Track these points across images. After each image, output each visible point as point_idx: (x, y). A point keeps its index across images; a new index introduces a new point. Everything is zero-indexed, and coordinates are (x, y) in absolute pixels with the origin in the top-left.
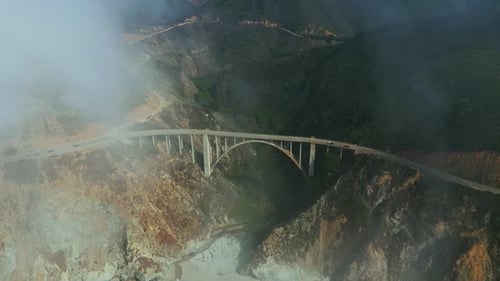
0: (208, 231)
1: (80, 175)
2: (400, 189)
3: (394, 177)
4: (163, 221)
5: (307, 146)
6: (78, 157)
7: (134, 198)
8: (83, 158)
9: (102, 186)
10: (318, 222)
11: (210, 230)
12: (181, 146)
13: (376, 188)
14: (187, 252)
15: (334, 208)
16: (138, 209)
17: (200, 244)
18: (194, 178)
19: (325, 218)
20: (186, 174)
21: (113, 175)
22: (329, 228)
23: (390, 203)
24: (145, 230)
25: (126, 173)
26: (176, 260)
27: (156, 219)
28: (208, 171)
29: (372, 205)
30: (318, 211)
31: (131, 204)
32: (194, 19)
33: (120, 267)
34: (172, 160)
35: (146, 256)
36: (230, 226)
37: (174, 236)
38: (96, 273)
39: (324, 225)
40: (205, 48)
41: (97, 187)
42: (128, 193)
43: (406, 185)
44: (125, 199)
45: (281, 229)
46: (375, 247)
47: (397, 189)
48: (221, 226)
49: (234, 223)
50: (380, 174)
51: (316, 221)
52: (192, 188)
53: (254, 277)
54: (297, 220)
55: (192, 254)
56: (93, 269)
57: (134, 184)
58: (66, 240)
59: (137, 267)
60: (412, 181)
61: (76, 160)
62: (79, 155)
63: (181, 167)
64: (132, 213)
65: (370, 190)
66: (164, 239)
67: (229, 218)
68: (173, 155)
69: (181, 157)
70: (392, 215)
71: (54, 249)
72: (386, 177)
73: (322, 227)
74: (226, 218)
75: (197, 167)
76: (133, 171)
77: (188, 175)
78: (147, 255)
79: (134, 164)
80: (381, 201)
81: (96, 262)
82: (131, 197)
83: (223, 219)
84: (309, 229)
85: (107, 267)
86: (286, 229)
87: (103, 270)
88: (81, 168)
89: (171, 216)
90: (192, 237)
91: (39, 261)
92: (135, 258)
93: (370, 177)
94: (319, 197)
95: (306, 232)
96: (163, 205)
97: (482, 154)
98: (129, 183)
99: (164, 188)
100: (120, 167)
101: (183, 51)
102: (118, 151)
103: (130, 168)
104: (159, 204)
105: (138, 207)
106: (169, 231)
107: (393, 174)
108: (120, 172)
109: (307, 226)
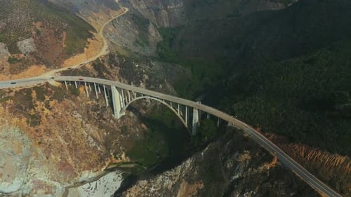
0: (105, 164)
1: (7, 107)
2: (255, 171)
3: (253, 158)
4: (67, 152)
5: (191, 110)
6: (9, 93)
7: (45, 131)
8: (12, 94)
9: (20, 118)
11: (107, 163)
13: (236, 163)
14: (81, 179)
15: (196, 173)
16: (46, 140)
17: (93, 175)
18: (104, 119)
19: (186, 180)
20: (98, 114)
21: (33, 110)
22: (187, 190)
23: (244, 181)
24: (47, 158)
25: (43, 110)
26: (69, 185)
27: (61, 150)
28: (118, 115)
29: (230, 178)
30: (181, 172)
31: (41, 136)
33: (24, 183)
34: (90, 102)
35: (42, 179)
36: (124, 163)
37: (74, 165)
38: (7, 184)
39: (184, 186)
41: (16, 119)
42: (41, 127)
43: (261, 168)
44: (37, 131)
45: (145, 182)
47: (252, 170)
48: (117, 161)
49: (129, 161)
50: (241, 152)
51: (179, 181)
52: (101, 127)
54: (161, 176)
55: (83, 183)
56: (5, 181)
57: (48, 120)
59: (32, 188)
60: (268, 166)
61: (7, 95)
62: (11, 91)
63: (96, 109)
64: (40, 143)
65: (230, 164)
67: (126, 156)
68: (91, 98)
69: (97, 100)
72: (246, 156)
73: (181, 187)
74: (123, 156)
75: (109, 110)
76: (50, 109)
77: (101, 116)
79: (52, 103)
80: (237, 176)
81: (8, 176)
82: (43, 130)
83: (120, 156)
84: (170, 186)
85: (16, 181)
86: (149, 182)
87: (12, 183)
88: (9, 102)
89: (74, 148)
90: (88, 169)
92: (31, 180)
93: (232, 152)
94: (185, 159)
95: (166, 188)
96: (70, 139)
97: (343, 159)
98: (44, 118)
99: (74, 125)
100: (40, 105)
101: (161, 6)
102: (42, 91)
103: (48, 106)
104: (67, 137)
105: (46, 139)
106: (70, 160)
107: (252, 155)
108: (38, 109)
109: (169, 183)
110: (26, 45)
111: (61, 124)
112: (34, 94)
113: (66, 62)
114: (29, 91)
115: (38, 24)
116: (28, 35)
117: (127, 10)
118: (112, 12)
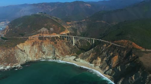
0: (71, 55)
1: (50, 40)
2: (107, 47)
4: (62, 51)
8: (51, 38)
10: (91, 53)
12: (69, 39)
15: (94, 51)
24: (59, 51)
26: (63, 57)
27: (61, 50)
28: (74, 45)
30: (91, 51)
32: (84, 20)
33: (53, 56)
37: (64, 54)
39: (92, 54)
40: (86, 27)
41: (52, 42)
42: (57, 44)
45: (83, 53)
46: (99, 57)
50: (104, 45)
52: (70, 47)
53: (76, 61)
54: (86, 52)
55: (66, 57)
58: (45, 50)
60: (109, 46)
63: (68, 43)
65: (102, 48)
66: (62, 53)
67: (76, 54)
68: (67, 40)
69: (69, 41)
70: (105, 52)
71: (43, 51)
72: (105, 45)
75: (71, 43)
77: (69, 45)
78: (58, 55)
79: (59, 40)
80: (103, 50)
81: (49, 55)
83: (74, 54)
85: (51, 56)
89: (64, 50)
90: (67, 55)
91: (41, 52)
92: (56, 55)
93: (102, 45)
94: (92, 49)
97: (123, 40)
99: (64, 45)
100: (57, 40)
101: (80, 27)
102: (57, 38)
103: (58, 41)
104: (62, 48)
105: (58, 47)
106: (63, 52)
107: (106, 45)
108: (56, 41)
109: (88, 54)
110: (52, 29)
111: (61, 45)
112: (55, 38)
113: (61, 33)
114: (54, 37)
115: (54, 25)
116: (52, 27)
117: (71, 27)
118: (67, 26)
